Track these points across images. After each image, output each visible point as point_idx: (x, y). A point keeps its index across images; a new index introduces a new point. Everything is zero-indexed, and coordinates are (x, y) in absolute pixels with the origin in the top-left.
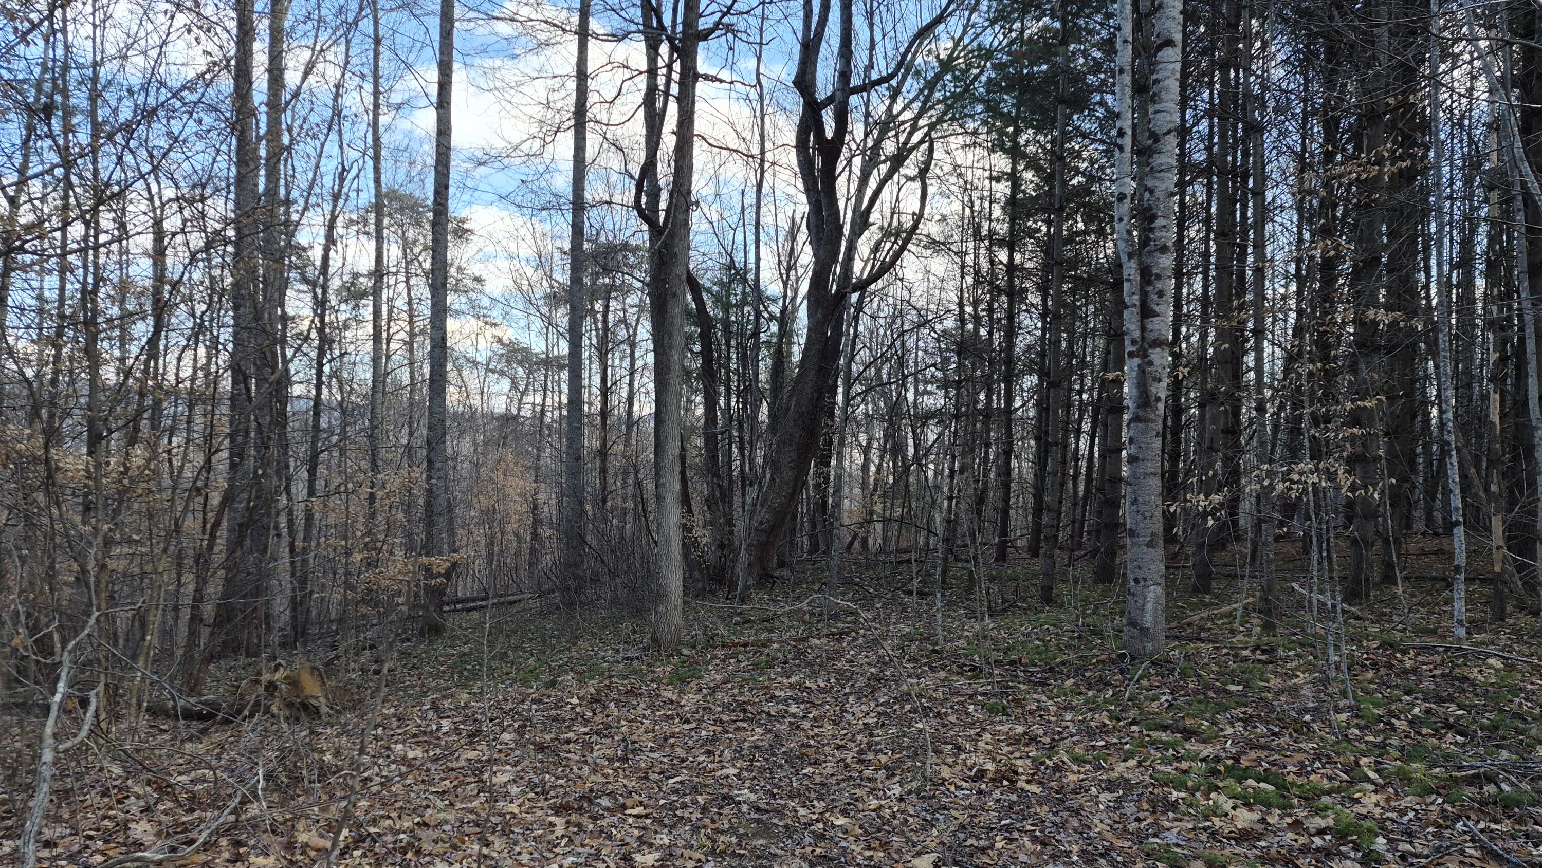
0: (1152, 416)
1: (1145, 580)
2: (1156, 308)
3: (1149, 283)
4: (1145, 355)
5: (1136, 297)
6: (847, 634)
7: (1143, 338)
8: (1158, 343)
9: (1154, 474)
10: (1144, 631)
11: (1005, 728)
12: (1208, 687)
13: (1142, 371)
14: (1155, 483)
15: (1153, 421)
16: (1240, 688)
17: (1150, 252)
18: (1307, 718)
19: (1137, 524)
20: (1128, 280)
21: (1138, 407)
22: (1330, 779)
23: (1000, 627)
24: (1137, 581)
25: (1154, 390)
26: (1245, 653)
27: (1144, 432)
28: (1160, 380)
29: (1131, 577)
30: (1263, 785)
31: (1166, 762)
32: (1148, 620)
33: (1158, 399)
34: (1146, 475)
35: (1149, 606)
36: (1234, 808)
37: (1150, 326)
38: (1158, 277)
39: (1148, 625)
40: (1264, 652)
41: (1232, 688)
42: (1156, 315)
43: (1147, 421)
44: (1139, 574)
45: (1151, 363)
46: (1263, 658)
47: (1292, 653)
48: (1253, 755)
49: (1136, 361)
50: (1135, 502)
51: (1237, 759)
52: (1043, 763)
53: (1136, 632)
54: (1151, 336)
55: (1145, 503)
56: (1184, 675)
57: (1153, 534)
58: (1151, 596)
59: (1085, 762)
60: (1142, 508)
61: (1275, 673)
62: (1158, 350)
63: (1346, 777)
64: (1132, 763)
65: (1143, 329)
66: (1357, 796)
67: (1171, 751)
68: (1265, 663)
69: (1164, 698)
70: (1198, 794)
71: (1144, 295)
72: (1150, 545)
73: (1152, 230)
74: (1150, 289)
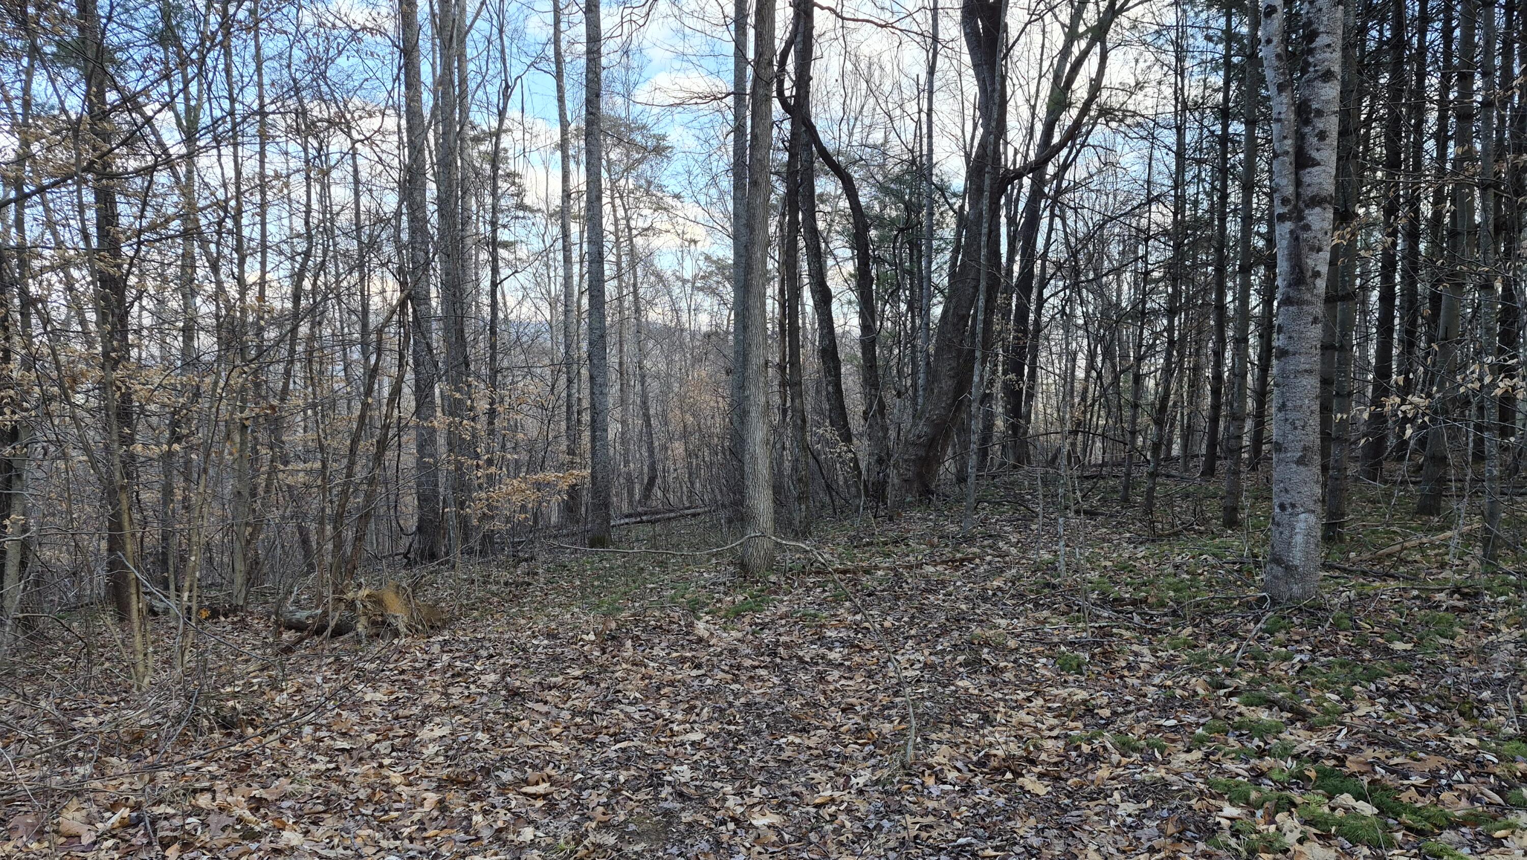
0: (1308, 296)
1: (1293, 506)
2: (1315, 155)
3: (1307, 122)
4: (1301, 218)
5: (1289, 142)
6: (970, 561)
7: (1298, 195)
8: (1317, 201)
9: (1309, 372)
10: (1289, 569)
11: (1064, 693)
12: (1364, 643)
13: (1295, 238)
14: (1311, 384)
15: (1308, 303)
16: (1409, 646)
17: (1309, 81)
18: (1486, 694)
19: (1284, 435)
20: (1278, 120)
21: (1289, 285)
22: (1472, 799)
23: (1152, 555)
24: (1282, 507)
25: (1310, 262)
26: (1440, 596)
27: (1299, 315)
28: (1319, 250)
29: (1276, 501)
30: (1361, 805)
31: (1242, 756)
32: (1297, 557)
33: (1317, 274)
34: (1297, 373)
35: (1299, 539)
36: (1301, 841)
37: (1307, 179)
38: (1319, 113)
39: (1297, 562)
40: (1464, 596)
41: (1398, 646)
42: (1315, 163)
43: (1300, 303)
44: (1287, 499)
45: (1307, 228)
46: (1460, 604)
47: (1502, 599)
48: (1369, 753)
49: (1288, 225)
50: (1282, 408)
51: (1341, 761)
52: (1078, 748)
53: (1279, 571)
54: (1308, 192)
55: (1296, 409)
56: (1337, 627)
57: (1305, 449)
58: (1300, 526)
59: (1135, 749)
60: (1291, 416)
61: (1468, 627)
62: (1317, 210)
63: (1497, 799)
64: (1197, 755)
65: (1298, 183)
66: (1498, 834)
67: (1256, 741)
68: (1464, 611)
69: (1298, 657)
70: (1259, 813)
71: (1300, 138)
72: (1301, 462)
73: (1311, 52)
74: (1307, 130)
